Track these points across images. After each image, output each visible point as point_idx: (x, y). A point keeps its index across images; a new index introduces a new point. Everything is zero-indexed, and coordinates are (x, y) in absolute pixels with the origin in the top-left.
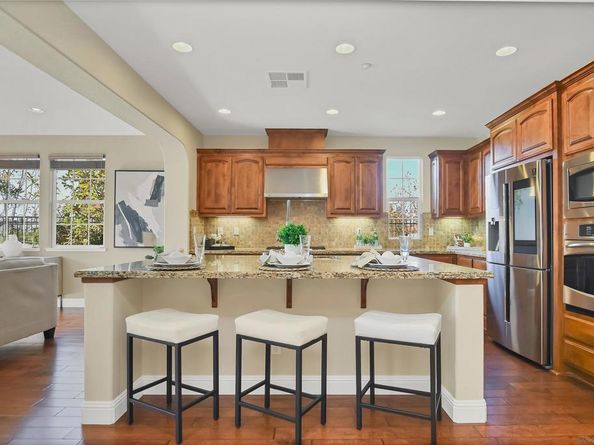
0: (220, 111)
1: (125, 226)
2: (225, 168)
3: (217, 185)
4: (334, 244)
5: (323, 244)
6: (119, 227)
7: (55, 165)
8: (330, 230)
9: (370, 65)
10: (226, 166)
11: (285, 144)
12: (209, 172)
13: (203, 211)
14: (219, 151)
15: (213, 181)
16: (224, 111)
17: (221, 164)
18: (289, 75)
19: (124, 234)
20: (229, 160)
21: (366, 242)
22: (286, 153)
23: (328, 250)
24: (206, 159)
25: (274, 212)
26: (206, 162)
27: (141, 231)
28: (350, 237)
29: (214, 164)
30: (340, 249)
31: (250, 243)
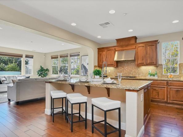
0: (98, 37)
1: (83, 70)
2: (104, 53)
3: (102, 58)
4: (140, 76)
5: (136, 76)
6: (82, 70)
7: (71, 56)
8: (139, 71)
9: (126, 14)
10: (105, 52)
11: (121, 43)
12: (101, 55)
13: (99, 66)
14: (103, 48)
15: (101, 57)
16: (99, 37)
17: (104, 52)
18: (105, 23)
19: (83, 72)
20: (106, 50)
21: (151, 75)
22: (122, 46)
23: (138, 78)
24: (100, 51)
25: (120, 65)
26: (100, 52)
27: (86, 71)
28: (146, 73)
29: (102, 52)
30: (143, 78)
31: (113, 75)
